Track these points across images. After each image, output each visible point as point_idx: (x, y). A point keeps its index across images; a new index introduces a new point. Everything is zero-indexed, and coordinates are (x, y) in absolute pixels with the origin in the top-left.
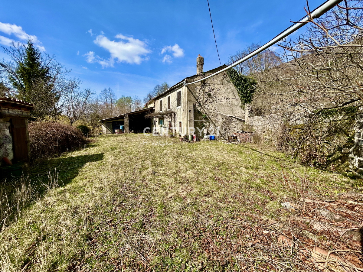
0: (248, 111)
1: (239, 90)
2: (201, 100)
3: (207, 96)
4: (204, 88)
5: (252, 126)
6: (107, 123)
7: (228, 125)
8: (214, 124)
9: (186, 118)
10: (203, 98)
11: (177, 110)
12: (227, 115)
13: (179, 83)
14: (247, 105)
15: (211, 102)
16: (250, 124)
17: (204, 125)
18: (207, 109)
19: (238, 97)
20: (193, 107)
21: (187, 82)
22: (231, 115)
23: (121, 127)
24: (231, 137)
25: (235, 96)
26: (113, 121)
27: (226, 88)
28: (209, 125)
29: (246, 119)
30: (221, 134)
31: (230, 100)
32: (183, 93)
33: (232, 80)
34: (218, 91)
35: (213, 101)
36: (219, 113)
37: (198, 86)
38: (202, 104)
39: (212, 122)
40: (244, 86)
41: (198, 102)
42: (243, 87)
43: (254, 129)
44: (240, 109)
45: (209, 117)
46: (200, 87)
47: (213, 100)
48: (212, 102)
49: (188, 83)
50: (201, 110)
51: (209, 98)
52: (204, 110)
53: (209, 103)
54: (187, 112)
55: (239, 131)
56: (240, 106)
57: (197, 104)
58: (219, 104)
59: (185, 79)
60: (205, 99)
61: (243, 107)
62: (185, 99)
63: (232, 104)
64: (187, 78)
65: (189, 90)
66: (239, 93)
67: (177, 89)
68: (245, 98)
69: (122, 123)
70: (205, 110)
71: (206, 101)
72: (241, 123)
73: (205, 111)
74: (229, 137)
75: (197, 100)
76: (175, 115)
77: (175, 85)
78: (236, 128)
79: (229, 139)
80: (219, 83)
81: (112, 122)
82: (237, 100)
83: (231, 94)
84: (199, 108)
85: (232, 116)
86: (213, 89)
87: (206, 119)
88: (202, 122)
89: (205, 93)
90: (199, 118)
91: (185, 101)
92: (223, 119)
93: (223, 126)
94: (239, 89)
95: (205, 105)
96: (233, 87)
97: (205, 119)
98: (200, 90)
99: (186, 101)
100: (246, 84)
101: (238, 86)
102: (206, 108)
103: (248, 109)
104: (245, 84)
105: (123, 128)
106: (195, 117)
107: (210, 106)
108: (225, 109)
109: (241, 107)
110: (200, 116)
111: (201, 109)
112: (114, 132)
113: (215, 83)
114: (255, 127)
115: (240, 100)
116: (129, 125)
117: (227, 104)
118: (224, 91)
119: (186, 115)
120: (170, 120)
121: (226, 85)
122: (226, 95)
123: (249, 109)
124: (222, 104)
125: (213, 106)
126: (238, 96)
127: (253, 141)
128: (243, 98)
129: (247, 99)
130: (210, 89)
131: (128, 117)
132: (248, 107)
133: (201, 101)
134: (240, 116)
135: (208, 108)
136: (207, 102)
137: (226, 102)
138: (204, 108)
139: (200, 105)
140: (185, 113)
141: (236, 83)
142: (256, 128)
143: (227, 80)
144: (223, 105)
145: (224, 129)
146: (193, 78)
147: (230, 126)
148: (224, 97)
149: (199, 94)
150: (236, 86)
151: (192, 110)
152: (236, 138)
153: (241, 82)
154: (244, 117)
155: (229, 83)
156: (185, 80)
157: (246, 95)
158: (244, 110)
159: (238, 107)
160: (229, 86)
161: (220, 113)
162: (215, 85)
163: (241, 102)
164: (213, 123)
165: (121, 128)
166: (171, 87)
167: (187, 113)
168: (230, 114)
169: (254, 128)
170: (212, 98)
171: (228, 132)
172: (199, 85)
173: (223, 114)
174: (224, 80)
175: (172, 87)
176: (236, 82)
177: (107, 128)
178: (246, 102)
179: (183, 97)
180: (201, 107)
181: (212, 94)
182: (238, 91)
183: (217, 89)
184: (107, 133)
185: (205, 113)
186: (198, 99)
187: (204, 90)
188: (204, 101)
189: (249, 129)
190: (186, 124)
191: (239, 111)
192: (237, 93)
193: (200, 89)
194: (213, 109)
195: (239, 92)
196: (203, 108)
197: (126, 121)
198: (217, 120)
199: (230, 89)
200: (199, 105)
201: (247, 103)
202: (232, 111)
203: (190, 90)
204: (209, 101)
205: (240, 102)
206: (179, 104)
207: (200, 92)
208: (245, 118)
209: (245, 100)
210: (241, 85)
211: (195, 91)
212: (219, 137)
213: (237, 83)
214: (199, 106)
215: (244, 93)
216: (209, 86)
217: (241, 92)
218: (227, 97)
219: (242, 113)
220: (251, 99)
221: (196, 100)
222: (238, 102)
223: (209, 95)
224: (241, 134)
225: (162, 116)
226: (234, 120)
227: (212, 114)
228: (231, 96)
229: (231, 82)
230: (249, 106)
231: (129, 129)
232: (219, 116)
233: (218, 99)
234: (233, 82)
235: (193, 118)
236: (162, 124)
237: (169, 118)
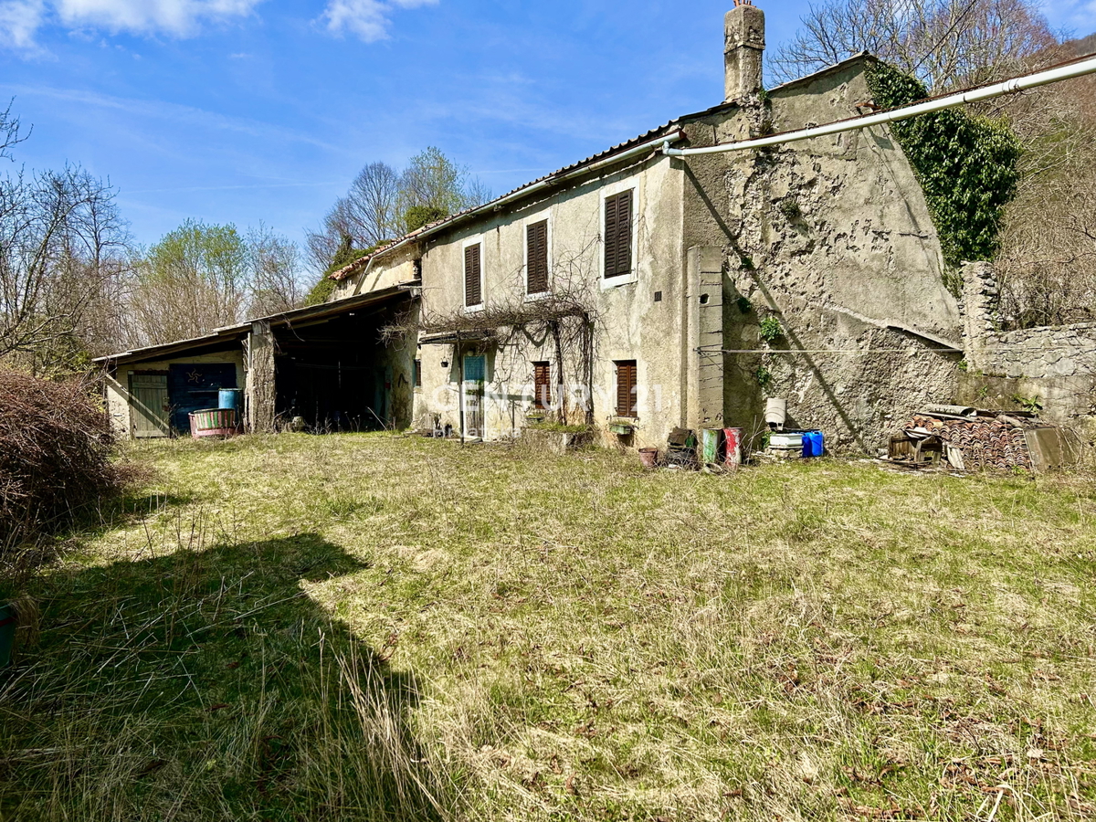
0: (982, 299)
1: (936, 190)
2: (750, 238)
3: (783, 218)
4: (766, 176)
5: (1017, 378)
6: (137, 373)
7: (884, 374)
8: (818, 374)
9: (677, 337)
10: (764, 231)
11: (605, 295)
12: (878, 323)
13: (621, 149)
14: (974, 270)
15: (801, 252)
16: (998, 371)
17: (768, 377)
18: (783, 286)
19: (927, 226)
20: (718, 278)
21: (682, 142)
22: (895, 324)
23: (224, 397)
24: (903, 441)
25: (914, 220)
26: (171, 366)
27: (872, 177)
28: (793, 375)
29: (971, 347)
30: (851, 428)
31: (894, 240)
32: (651, 204)
33: (902, 135)
34: (836, 189)
35: (811, 244)
36: (842, 310)
37: (737, 161)
38: (756, 262)
39: (809, 360)
40: (958, 166)
41: (740, 252)
42: (953, 171)
43: (1031, 394)
44: (940, 293)
45: (790, 331)
46: (750, 172)
47: (812, 241)
48: (804, 252)
49: (688, 145)
50: (755, 295)
51: (790, 232)
52: (766, 292)
53: (793, 254)
54: (685, 305)
55: (942, 407)
56: (939, 275)
57: (735, 261)
58: (841, 263)
59: (671, 124)
60: (774, 236)
61: (955, 281)
62: (664, 231)
63: (901, 266)
65: (692, 186)
66: (932, 205)
67: (603, 183)
68: (962, 233)
69: (230, 376)
70: (774, 294)
71: (777, 246)
72: (947, 366)
73: (770, 299)
74: (893, 441)
75: (734, 239)
76: (587, 326)
77: (596, 159)
78: (923, 394)
79: (892, 452)
80: (840, 149)
81: (164, 366)
82: (926, 241)
83: (895, 210)
84: (743, 284)
85: (905, 327)
86: (812, 183)
87: (778, 341)
88: (757, 360)
89: (774, 202)
90: (745, 337)
91: (671, 247)
92: (858, 341)
93: (858, 383)
94: (937, 180)
95: (770, 269)
96: (905, 174)
97: (771, 343)
98: (746, 187)
99: (679, 242)
100: (970, 159)
101: (929, 167)
102: (778, 283)
103: (985, 293)
104: (966, 154)
105: (239, 400)
106: (728, 331)
107: (797, 270)
108: (867, 292)
109: (945, 278)
110: (747, 328)
111: (752, 289)
112: (181, 425)
113: (821, 150)
114: (1035, 387)
115: (937, 244)
116: (277, 387)
117: (875, 265)
118: (864, 191)
119: (679, 320)
120: (548, 353)
121: (871, 161)
122: (872, 213)
123: (986, 288)
124: (856, 266)
125: (813, 274)
126: (928, 218)
127: (1037, 456)
128: (956, 230)
129: (973, 238)
130: (797, 181)
131: (270, 340)
132: (979, 282)
133: (751, 243)
134: (938, 327)
135: (789, 281)
136: (781, 252)
137: (875, 252)
138: (767, 286)
139: (747, 265)
140: (670, 310)
141: (920, 153)
142: (1044, 391)
143: (877, 134)
144: (859, 269)
145: (863, 396)
146: (714, 118)
147: (894, 381)
148: (863, 224)
149: (743, 206)
150: (921, 165)
151: (716, 295)
152: (935, 445)
153: (947, 145)
154: (958, 333)
155: (888, 151)
156: (668, 127)
157: (972, 213)
158: (957, 296)
159: (929, 281)
160: (884, 169)
161: (847, 311)
162: (818, 160)
163: (944, 253)
164: (812, 366)
165: (223, 404)
166: (564, 171)
167: (685, 314)
168: (892, 317)
169: (1031, 390)
170: (805, 229)
171: (883, 414)
172: (743, 160)
173: (858, 316)
174: (861, 135)
175: (572, 168)
176: (922, 144)
177: (138, 408)
178: (968, 252)
179: (651, 225)
180: (754, 276)
181: (807, 209)
182: (927, 193)
183: (829, 184)
184: (137, 434)
185: (774, 312)
186: (739, 235)
187: (766, 187)
188: (769, 246)
189: (994, 395)
190: (678, 370)
191: (935, 304)
192: (925, 208)
193: (749, 181)
194: (811, 288)
195: (934, 201)
196: (761, 286)
197: (258, 368)
198: (831, 348)
199: (891, 184)
200: (741, 268)
201: (972, 259)
202: (901, 300)
203: (701, 182)
204: (789, 246)
205: (940, 251)
206: (618, 261)
207: (749, 197)
208: (966, 340)
209: (964, 243)
210: (946, 162)
211: (723, 193)
212: (840, 442)
213: (926, 150)
214: (743, 273)
215: (960, 207)
216: (793, 164)
217: (942, 200)
218: (875, 224)
219: (949, 313)
220: (993, 232)
221: (728, 241)
222: (930, 253)
223: (794, 214)
224: (961, 425)
225: (487, 333)
226: (912, 351)
227: (807, 315)
228: (895, 219)
229: (895, 144)
230: (987, 276)
231: (278, 408)
232: (842, 330)
233: (833, 235)
234: (904, 147)
235: (721, 335)
236: (482, 380)
237: (534, 342)
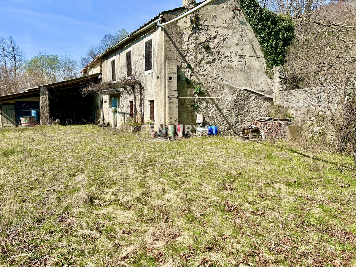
0: (279, 80)
1: (263, 41)
2: (191, 57)
3: (203, 50)
4: (197, 34)
5: (287, 108)
6: (3, 104)
7: (241, 107)
8: (217, 106)
9: (163, 92)
10: (196, 54)
11: (146, 77)
12: (240, 88)
13: (147, 24)
14: (276, 69)
15: (211, 62)
16: (282, 105)
17: (197, 107)
18: (203, 74)
19: (260, 53)
20: (175, 71)
21: (163, 21)
22: (247, 88)
23: (33, 113)
24: (248, 129)
25: (255, 51)
26: (16, 102)
27: (238, 35)
28: (207, 106)
29: (276, 96)
30: (230, 125)
31: (247, 59)
32: (157, 44)
33: (250, 20)
34: (224, 40)
35: (214, 60)
36: (226, 83)
37: (185, 29)
38: (193, 65)
39: (213, 101)
40: (271, 32)
41: (186, 62)
42: (269, 34)
43: (291, 114)
44: (264, 79)
45: (206, 91)
46: (190, 33)
47: (215, 59)
48: (212, 62)
49: (165, 22)
50: (192, 77)
51: (206, 55)
52: (197, 77)
53: (207, 63)
54: (165, 81)
55: (262, 118)
56: (264, 71)
57: (184, 65)
58: (226, 66)
59: (160, 14)
60: (200, 56)
61: (270, 73)
62: (159, 54)
63: (249, 68)
64: (163, 13)
65: (167, 37)
66: (262, 46)
67: (145, 37)
68: (273, 56)
69: (36, 105)
70: (200, 77)
71: (201, 60)
72: (267, 103)
73: (198, 79)
74: (244, 129)
75: (184, 57)
76: (141, 87)
77: (141, 28)
78: (257, 113)
79: (243, 133)
80: (226, 25)
81: (13, 102)
82: (259, 59)
83: (248, 48)
84: (188, 74)
85: (250, 89)
86: (215, 37)
87: (201, 94)
88: (193, 101)
89: (200, 44)
90: (188, 92)
91: (161, 59)
92: (232, 94)
93: (232, 109)
94: (263, 37)
95: (198, 68)
96: (251, 35)
97: (198, 95)
98: (189, 38)
99: (163, 58)
100: (275, 30)
101: (260, 32)
102: (201, 73)
103: (280, 77)
104: (274, 28)
105: (38, 114)
106: (180, 90)
107: (209, 69)
108: (236, 77)
109: (267, 73)
110: (189, 89)
111: (191, 75)
112: (18, 122)
113: (218, 25)
114: (292, 111)
115: (263, 60)
116: (50, 109)
117: (240, 67)
118: (235, 40)
119: (163, 86)
120: (132, 98)
121: (238, 30)
122: (238, 48)
123: (280, 76)
124: (232, 68)
125: (215, 70)
126: (260, 51)
127: (288, 135)
128: (271, 55)
129: (277, 58)
130: (209, 37)
131: (47, 93)
132: (278, 74)
133: (190, 59)
134: (264, 90)
135: (205, 73)
136: (203, 62)
137: (239, 63)
138: (197, 74)
139: (189, 66)
140: (161, 82)
141: (257, 27)
142: (294, 112)
143: (240, 20)
144: (233, 69)
145: (234, 115)
146: (176, 12)
147: (246, 109)
148: (235, 52)
149: (187, 45)
150: (257, 31)
151: (175, 77)
152: (257, 131)
153: (267, 24)
154: (271, 92)
155: (245, 26)
156: (159, 16)
157: (276, 49)
158: (271, 79)
159: (260, 73)
160: (243, 33)
161: (228, 83)
162: (217, 29)
163: (266, 63)
164: (214, 103)
165: (33, 115)
166: (133, 33)
167: (165, 84)
168: (246, 86)
169: (291, 111)
170: (212, 54)
171: (242, 120)
172: (188, 28)
173: (232, 85)
174: (234, 20)
175: (135, 32)
176: (258, 24)
177: (5, 116)
178: (275, 63)
179: (157, 52)
180: (192, 71)
181: (213, 47)
182: (260, 42)
183: (222, 38)
184: (4, 125)
185: (200, 84)
186: (186, 56)
187: (197, 39)
188: (198, 60)
189: (280, 114)
190: (163, 104)
191: (262, 81)
192: (259, 47)
193: (190, 36)
194: (214, 75)
195: (263, 44)
196: (195, 74)
197: (44, 100)
198: (221, 97)
199: (246, 38)
200: (187, 68)
201: (277, 65)
202: (249, 80)
203: (171, 36)
204: (206, 60)
205: (265, 63)
206: (148, 66)
207: (190, 42)
208: (274, 94)
209: (274, 60)
210: (267, 31)
211: (180, 40)
212: (225, 130)
213: (259, 26)
214: (188, 70)
215: (272, 47)
216: (208, 30)
217: (265, 44)
218: (240, 53)
219: (268, 85)
220: (284, 57)
221: (181, 58)
222: (261, 63)
223: (207, 48)
224: (266, 124)
225: (117, 91)
226: (253, 98)
227: (213, 85)
228: (247, 51)
229: (248, 24)
230: (280, 72)
231: (51, 116)
232: (226, 90)
233: (223, 56)
234: (251, 25)
235: (177, 92)
236: (116, 107)
237: (129, 94)
